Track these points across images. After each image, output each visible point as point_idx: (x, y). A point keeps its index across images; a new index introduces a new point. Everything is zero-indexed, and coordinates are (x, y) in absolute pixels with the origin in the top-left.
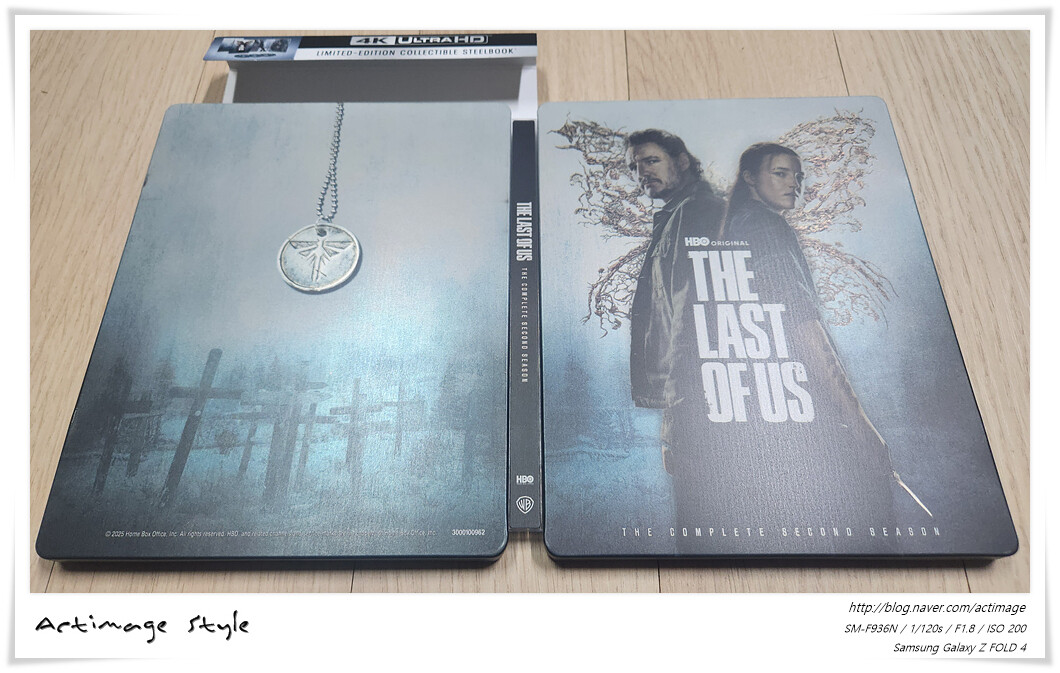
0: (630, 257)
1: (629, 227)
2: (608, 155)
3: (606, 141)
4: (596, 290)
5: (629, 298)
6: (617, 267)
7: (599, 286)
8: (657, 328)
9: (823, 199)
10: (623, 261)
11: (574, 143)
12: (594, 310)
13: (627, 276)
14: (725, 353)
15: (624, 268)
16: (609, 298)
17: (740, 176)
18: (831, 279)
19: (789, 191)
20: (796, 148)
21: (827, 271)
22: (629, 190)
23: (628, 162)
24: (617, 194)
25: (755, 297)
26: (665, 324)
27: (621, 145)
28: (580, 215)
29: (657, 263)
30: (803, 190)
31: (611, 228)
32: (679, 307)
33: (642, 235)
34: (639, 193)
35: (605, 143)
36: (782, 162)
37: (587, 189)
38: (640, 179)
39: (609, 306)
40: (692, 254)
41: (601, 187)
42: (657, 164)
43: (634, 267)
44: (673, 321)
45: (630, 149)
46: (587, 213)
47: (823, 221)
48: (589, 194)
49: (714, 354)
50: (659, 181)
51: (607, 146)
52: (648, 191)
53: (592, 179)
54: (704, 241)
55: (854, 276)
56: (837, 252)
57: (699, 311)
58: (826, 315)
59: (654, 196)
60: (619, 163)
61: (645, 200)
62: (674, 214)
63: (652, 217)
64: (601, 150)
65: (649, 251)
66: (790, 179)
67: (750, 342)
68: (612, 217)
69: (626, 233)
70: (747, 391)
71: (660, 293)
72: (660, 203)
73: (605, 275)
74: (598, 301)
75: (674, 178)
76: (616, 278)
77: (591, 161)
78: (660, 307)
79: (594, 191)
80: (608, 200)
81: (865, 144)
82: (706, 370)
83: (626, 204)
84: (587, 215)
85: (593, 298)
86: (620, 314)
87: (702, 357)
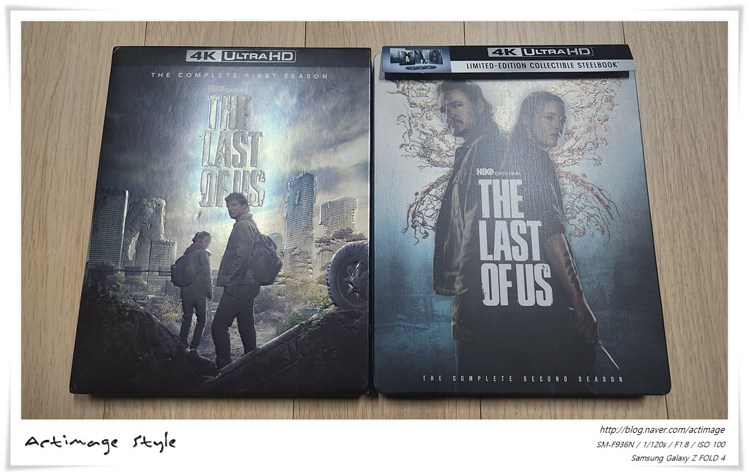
0: (437, 184)
1: (438, 160)
2: (425, 99)
4: (413, 209)
6: (428, 191)
7: (415, 205)
8: (453, 238)
11: (400, 89)
12: (411, 224)
14: (498, 257)
15: (433, 192)
17: (520, 119)
18: (575, 203)
19: (554, 131)
21: (574, 196)
23: (440, 106)
24: (430, 132)
25: (522, 215)
26: (459, 235)
28: (403, 149)
29: (456, 188)
30: (564, 131)
31: (424, 160)
32: (469, 223)
33: (447, 166)
35: (423, 89)
36: (551, 108)
37: (409, 128)
38: (448, 120)
42: (460, 108)
44: (464, 233)
45: (442, 95)
47: (575, 157)
48: (410, 132)
50: (462, 122)
52: (453, 131)
53: (413, 119)
54: (490, 172)
55: (591, 200)
57: (483, 226)
58: (569, 229)
59: (457, 134)
60: (433, 106)
62: (470, 150)
63: (454, 152)
64: (421, 95)
65: (451, 179)
66: (555, 123)
67: (515, 249)
68: (426, 151)
69: (435, 164)
70: (510, 284)
71: (457, 211)
73: (419, 197)
75: (472, 120)
77: (413, 105)
78: (456, 222)
79: (414, 130)
80: (424, 137)
81: (612, 94)
84: (408, 149)
85: (410, 215)
86: (428, 227)
87: (482, 259)
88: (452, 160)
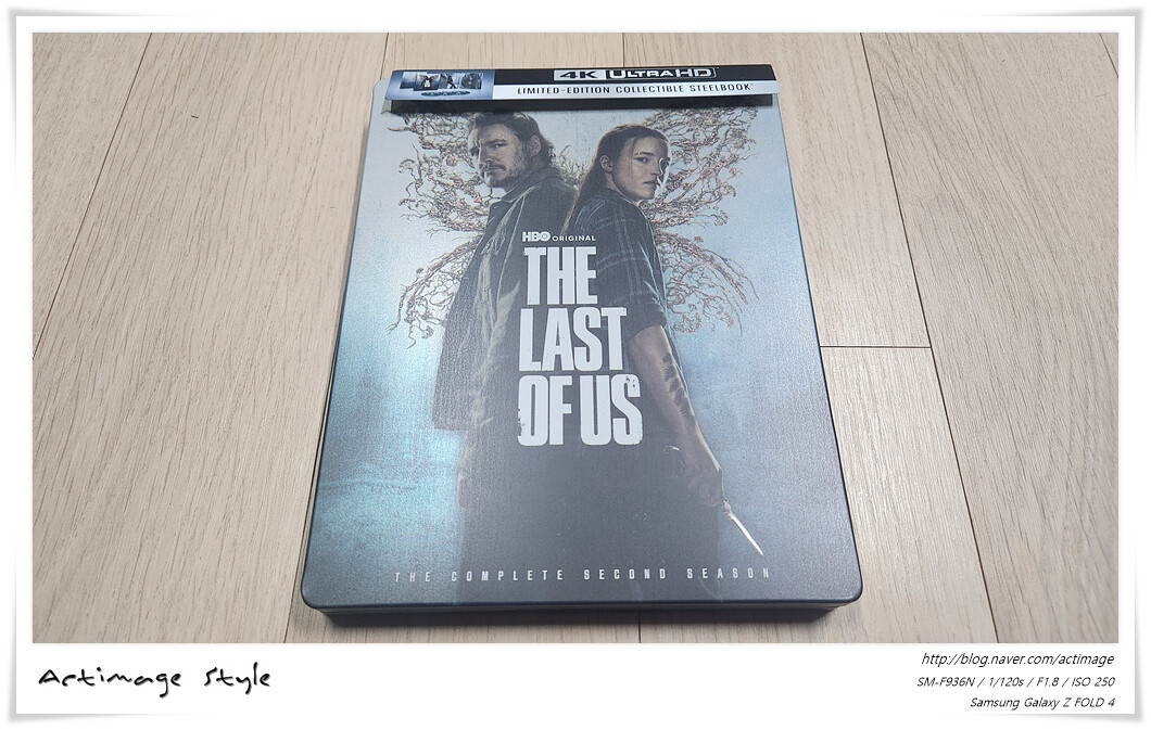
0: (455, 254)
1: (459, 220)
2: (448, 138)
3: (447, 122)
4: (411, 293)
5: (447, 302)
6: (438, 267)
7: (415, 288)
8: (476, 336)
9: (687, 188)
10: (448, 259)
11: (410, 125)
12: (404, 316)
13: (449, 277)
14: (549, 365)
15: (447, 267)
16: (424, 303)
17: (597, 162)
18: (685, 280)
19: (649, 178)
20: (665, 130)
21: (681, 269)
22: (466, 178)
23: (470, 146)
24: (452, 182)
25: (594, 299)
26: (484, 332)
27: (465, 127)
28: (405, 206)
29: (486, 261)
30: (666, 177)
31: (438, 221)
32: (503, 312)
33: (475, 229)
34: (477, 181)
35: (446, 125)
36: (646, 146)
37: (418, 177)
38: (481, 166)
39: (422, 310)
40: (527, 251)
41: (434, 175)
42: (503, 148)
43: (458, 266)
44: (495, 328)
45: (475, 132)
46: (414, 204)
47: (684, 213)
48: (419, 182)
49: (536, 366)
50: (503, 168)
51: (448, 129)
52: (488, 179)
53: (425, 165)
54: (545, 236)
55: (711, 275)
56: (696, 248)
57: (527, 317)
59: (495, 184)
60: (459, 147)
61: (483, 190)
62: (514, 205)
63: (488, 209)
64: (441, 133)
65: (478, 248)
66: (653, 166)
67: (581, 351)
68: (441, 209)
69: (455, 227)
70: (568, 409)
71: (484, 295)
72: (500, 193)
73: (423, 275)
74: (410, 305)
75: (521, 165)
76: (436, 279)
77: (426, 145)
78: (482, 312)
79: (425, 179)
80: (440, 189)
81: (745, 126)
82: (525, 384)
83: (460, 193)
84: (413, 207)
85: (405, 302)
86: (433, 321)
87: (522, 368)
88: (484, 220)
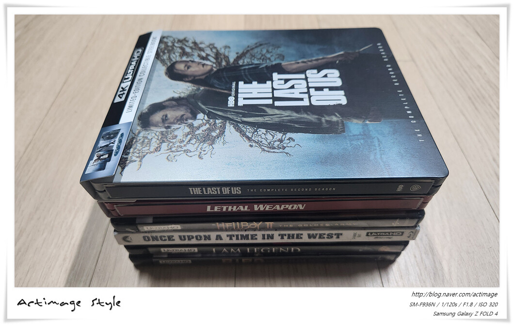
0: (241, 132)
2: (154, 140)
3: (140, 141)
4: (266, 149)
6: (249, 139)
7: (263, 147)
8: (291, 121)
9: (208, 56)
11: (138, 159)
12: (281, 150)
14: (305, 96)
15: (250, 135)
23: (164, 130)
24: (189, 136)
25: (269, 82)
27: (148, 133)
28: (204, 156)
29: (246, 119)
31: (217, 140)
32: (277, 112)
33: (225, 125)
35: (143, 142)
36: (180, 66)
37: (182, 152)
38: (179, 124)
39: (277, 143)
42: (169, 116)
43: (249, 131)
44: (287, 115)
45: (152, 128)
46: (203, 153)
48: (187, 151)
49: (306, 100)
50: (183, 115)
52: (190, 121)
53: (173, 149)
54: (231, 99)
57: (277, 104)
59: (194, 118)
60: (163, 134)
61: (197, 123)
62: (210, 110)
63: (211, 120)
64: (149, 143)
65: (237, 123)
67: (297, 86)
68: (208, 139)
69: (222, 133)
73: (254, 144)
75: (182, 109)
77: (157, 150)
78: (277, 120)
79: (185, 148)
80: (193, 141)
86: (283, 138)
87: (308, 104)
